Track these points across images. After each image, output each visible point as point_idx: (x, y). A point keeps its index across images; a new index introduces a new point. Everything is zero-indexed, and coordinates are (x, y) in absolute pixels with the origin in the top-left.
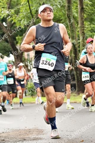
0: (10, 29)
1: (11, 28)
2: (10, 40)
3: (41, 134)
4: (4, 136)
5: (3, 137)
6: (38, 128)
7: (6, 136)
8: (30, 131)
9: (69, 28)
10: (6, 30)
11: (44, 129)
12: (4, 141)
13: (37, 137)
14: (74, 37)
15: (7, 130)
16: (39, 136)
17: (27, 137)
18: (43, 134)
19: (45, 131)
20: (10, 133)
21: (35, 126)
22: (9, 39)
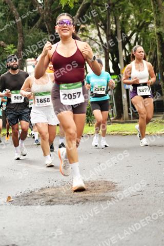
0: (49, 8)
1: (50, 6)
2: (50, 27)
3: (113, 191)
4: (51, 194)
5: (49, 195)
6: (105, 180)
7: (55, 193)
8: (92, 184)
9: (152, 8)
10: (42, 11)
11: (117, 182)
12: (52, 203)
13: (107, 195)
14: (160, 22)
15: (54, 182)
16: (110, 194)
17: (90, 194)
18: (117, 191)
19: (119, 185)
20: (60, 189)
21: (100, 175)
22: (48, 26)
